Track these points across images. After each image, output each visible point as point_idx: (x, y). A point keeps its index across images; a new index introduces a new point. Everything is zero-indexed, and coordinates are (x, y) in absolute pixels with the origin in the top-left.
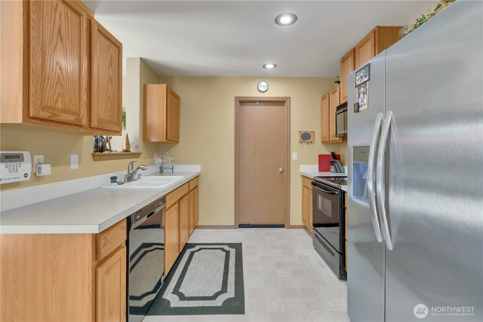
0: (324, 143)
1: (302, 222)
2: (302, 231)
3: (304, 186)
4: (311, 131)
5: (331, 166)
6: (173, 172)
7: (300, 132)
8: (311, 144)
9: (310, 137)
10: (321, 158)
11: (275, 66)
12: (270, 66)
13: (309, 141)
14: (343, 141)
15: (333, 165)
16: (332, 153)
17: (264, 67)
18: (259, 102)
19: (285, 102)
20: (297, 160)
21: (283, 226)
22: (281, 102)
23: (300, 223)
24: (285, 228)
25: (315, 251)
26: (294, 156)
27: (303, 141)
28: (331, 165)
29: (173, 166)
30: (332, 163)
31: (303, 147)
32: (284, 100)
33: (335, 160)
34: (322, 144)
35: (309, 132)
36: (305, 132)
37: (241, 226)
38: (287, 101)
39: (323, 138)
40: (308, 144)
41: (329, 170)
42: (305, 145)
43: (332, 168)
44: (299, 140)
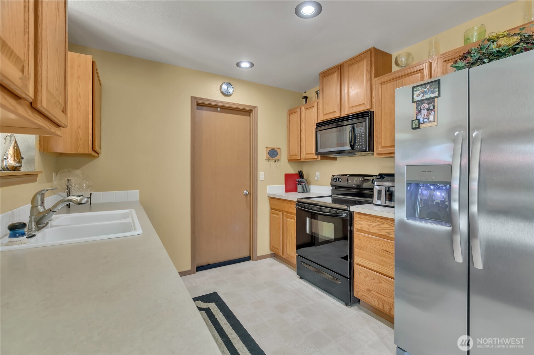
0: (290, 161)
1: (269, 250)
2: (270, 260)
3: (271, 209)
4: (278, 148)
5: (298, 186)
6: (90, 204)
7: (267, 148)
8: (278, 162)
9: (277, 155)
10: (287, 176)
11: (252, 65)
12: (245, 65)
13: (276, 158)
14: (321, 160)
15: (300, 185)
16: (299, 172)
17: (238, 65)
18: (220, 108)
19: (250, 112)
20: (264, 180)
21: (248, 259)
22: (247, 112)
23: (268, 251)
24: (252, 260)
25: (301, 281)
26: (261, 175)
27: (270, 159)
28: (299, 184)
29: (91, 194)
30: (300, 183)
31: (270, 165)
32: (251, 109)
33: (302, 179)
34: (288, 162)
35: (276, 148)
36: (272, 148)
37: (200, 268)
38: (253, 111)
39: (291, 156)
40: (275, 161)
41: (296, 190)
42: (272, 162)
43: (300, 188)
44: (266, 157)
